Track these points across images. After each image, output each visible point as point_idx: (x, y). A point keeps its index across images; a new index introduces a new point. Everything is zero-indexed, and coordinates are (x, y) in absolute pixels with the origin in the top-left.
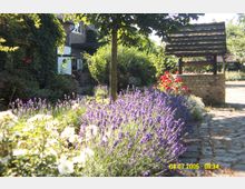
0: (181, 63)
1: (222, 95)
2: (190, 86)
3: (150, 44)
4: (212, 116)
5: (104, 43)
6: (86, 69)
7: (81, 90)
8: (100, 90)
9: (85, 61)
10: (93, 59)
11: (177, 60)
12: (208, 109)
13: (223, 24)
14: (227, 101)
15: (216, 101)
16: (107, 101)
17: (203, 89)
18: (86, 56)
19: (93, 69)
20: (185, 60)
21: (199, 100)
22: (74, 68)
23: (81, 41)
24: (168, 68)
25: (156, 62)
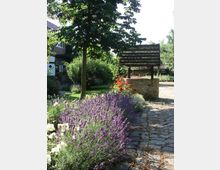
0: (130, 71)
1: (157, 92)
2: (135, 86)
3: (110, 56)
4: (150, 108)
5: (77, 56)
6: (65, 73)
7: (61, 87)
8: (75, 88)
9: (64, 67)
10: (70, 66)
11: (127, 69)
12: (147, 102)
13: (158, 45)
14: (160, 96)
15: (152, 97)
16: (79, 96)
17: (144, 89)
18: (66, 63)
19: (70, 73)
20: (133, 69)
21: (141, 97)
22: (57, 71)
23: (62, 53)
24: (121, 74)
25: (113, 69)
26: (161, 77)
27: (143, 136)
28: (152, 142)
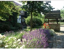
0: (49, 21)
1: (59, 29)
2: (51, 26)
3: (41, 15)
5: (29, 15)
6: (25, 22)
7: (23, 27)
8: (28, 27)
9: (24, 20)
10: (26, 19)
11: (47, 20)
12: (56, 32)
13: (60, 11)
14: (61, 30)
15: (58, 30)
16: (30, 30)
17: (54, 27)
18: (25, 18)
19: (26, 22)
21: (53, 30)
22: (22, 21)
23: (23, 15)
24: (45, 22)
25: (42, 20)
26: (61, 23)
27: (54, 45)
28: (57, 47)
